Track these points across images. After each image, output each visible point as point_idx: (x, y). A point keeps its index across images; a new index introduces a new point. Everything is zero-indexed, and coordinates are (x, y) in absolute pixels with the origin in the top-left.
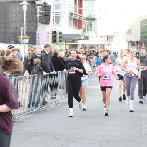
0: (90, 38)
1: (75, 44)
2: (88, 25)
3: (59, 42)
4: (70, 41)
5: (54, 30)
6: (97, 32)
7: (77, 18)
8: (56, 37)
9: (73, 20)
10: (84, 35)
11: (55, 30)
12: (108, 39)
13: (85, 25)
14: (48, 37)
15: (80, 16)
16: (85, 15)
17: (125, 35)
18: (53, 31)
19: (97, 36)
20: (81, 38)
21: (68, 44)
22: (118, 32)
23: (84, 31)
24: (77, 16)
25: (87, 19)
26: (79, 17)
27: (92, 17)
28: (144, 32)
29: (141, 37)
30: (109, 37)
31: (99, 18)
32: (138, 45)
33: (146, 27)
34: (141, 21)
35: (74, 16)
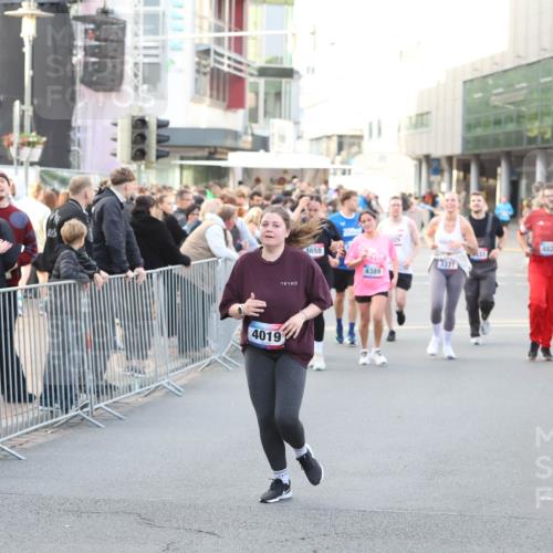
0: (274, 144)
1: (219, 168)
2: (266, 94)
3: (159, 157)
4: (199, 154)
5: (138, 114)
6: (302, 120)
7: (225, 68)
8: (146, 140)
9: (208, 77)
10: (253, 135)
11: (141, 114)
12: (340, 148)
13: (257, 94)
14: (115, 140)
15: (236, 61)
16: (256, 56)
17: (404, 132)
18: (133, 117)
19: (299, 137)
20: (241, 145)
21: (190, 167)
22: (379, 122)
23: (253, 117)
24: (226, 61)
25: (263, 72)
26: (232, 63)
27: (282, 63)
28: (478, 124)
29: (466, 141)
30: (346, 141)
31: (308, 69)
32: (455, 172)
33: (486, 103)
34: (465, 82)
35: (216, 61)
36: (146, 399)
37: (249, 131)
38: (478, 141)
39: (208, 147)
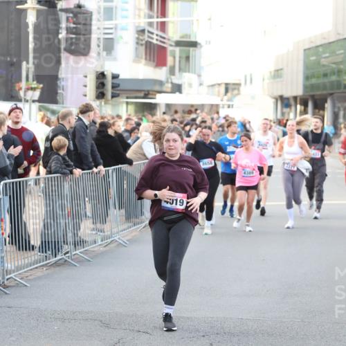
0: (185, 89)
1: (151, 104)
2: (180, 57)
3: (113, 97)
4: (139, 95)
5: (100, 70)
6: (202, 74)
7: (155, 41)
8: (105, 86)
9: (144, 47)
10: (172, 83)
11: (102, 70)
12: (227, 91)
13: (174, 57)
14: (85, 86)
15: (161, 37)
16: (174, 33)
17: (267, 81)
18: (97, 72)
19: (201, 84)
20: (164, 89)
21: (132, 103)
22: (251, 75)
23: (172, 72)
24: (155, 36)
25: (178, 44)
26: (159, 38)
27: (190, 38)
28: (313, 76)
29: (305, 87)
30: (230, 87)
31: (206, 42)
32: (299, 106)
33: (318, 63)
34: (305, 50)
35: (149, 37)
36: (105, 249)
37: (170, 81)
38: (313, 87)
39: (144, 91)
